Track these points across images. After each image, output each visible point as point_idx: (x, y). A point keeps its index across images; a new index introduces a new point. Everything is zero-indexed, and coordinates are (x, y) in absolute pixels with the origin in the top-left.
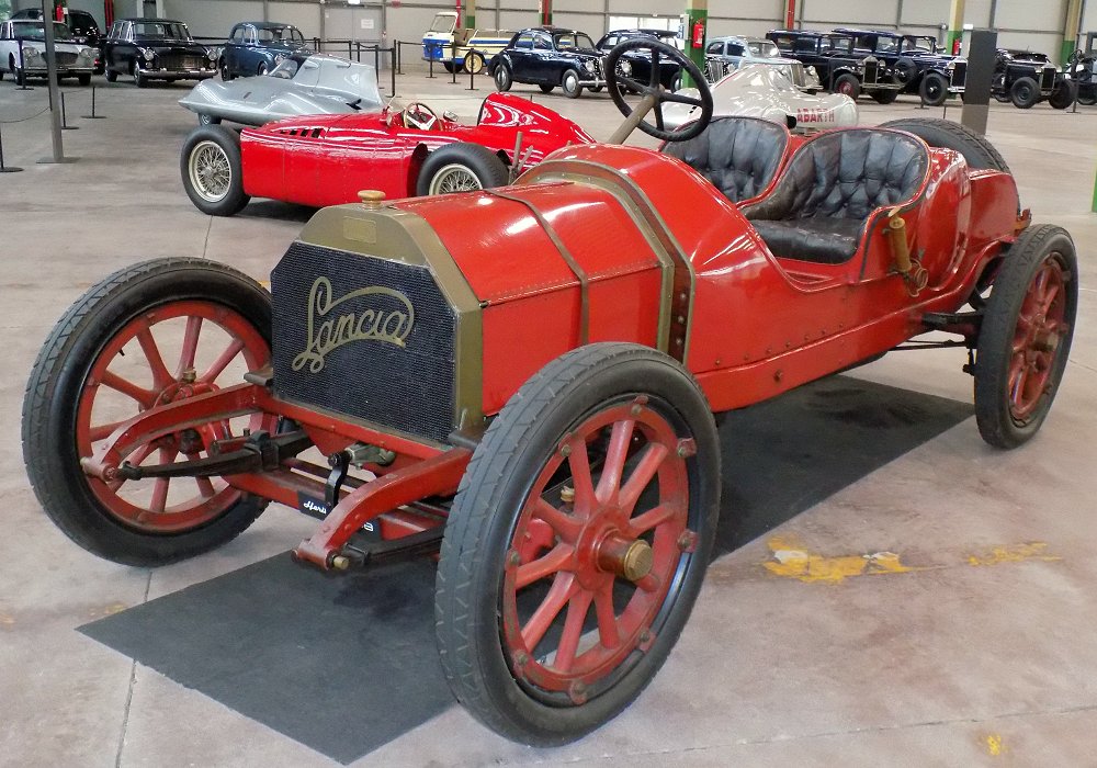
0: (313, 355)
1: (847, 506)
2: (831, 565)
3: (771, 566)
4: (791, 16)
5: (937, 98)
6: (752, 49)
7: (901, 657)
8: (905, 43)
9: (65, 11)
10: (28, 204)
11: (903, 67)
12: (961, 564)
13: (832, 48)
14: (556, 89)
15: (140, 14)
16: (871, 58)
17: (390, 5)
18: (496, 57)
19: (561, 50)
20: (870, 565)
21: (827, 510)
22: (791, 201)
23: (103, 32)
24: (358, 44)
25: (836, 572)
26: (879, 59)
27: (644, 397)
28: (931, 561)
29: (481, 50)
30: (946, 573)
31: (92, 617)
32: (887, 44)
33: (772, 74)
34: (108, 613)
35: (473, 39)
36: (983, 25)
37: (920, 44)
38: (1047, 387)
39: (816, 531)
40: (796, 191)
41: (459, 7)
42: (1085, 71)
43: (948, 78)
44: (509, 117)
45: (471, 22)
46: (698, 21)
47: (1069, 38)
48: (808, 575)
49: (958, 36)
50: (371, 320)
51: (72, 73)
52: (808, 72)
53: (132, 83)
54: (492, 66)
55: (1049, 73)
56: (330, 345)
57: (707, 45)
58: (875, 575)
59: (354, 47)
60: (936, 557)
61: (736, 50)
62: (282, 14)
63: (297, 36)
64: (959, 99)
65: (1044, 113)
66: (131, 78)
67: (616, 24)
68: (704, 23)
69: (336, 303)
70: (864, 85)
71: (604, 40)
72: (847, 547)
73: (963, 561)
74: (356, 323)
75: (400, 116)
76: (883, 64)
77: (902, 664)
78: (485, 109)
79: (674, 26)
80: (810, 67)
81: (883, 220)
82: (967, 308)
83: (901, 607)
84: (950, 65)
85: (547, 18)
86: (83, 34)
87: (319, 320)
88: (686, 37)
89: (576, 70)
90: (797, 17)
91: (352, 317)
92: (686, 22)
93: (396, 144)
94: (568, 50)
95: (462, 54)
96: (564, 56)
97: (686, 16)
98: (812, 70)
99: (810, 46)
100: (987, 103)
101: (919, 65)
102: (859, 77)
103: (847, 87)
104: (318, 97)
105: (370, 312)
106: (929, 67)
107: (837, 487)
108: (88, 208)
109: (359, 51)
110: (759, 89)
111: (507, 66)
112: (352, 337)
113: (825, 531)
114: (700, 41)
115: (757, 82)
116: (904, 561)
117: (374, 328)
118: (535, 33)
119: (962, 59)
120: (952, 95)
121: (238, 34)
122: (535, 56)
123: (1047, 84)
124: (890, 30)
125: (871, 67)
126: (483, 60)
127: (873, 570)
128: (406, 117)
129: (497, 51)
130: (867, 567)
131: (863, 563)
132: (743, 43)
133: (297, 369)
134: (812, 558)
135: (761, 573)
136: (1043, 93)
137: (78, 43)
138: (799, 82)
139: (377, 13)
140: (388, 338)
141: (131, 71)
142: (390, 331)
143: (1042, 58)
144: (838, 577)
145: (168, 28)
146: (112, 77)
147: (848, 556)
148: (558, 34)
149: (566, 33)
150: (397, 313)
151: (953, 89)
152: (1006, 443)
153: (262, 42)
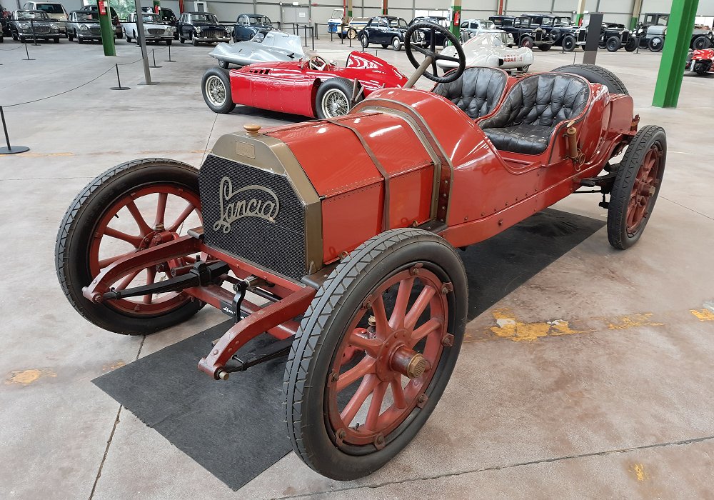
0: (224, 223)
1: (536, 287)
2: (530, 329)
3: (494, 329)
4: (501, 8)
5: (570, 48)
6: (482, 25)
7: (575, 399)
8: (556, 21)
9: (159, 8)
10: (128, 107)
11: (554, 33)
12: (604, 329)
13: (520, 24)
14: (389, 47)
15: (196, 10)
16: (539, 29)
17: (312, 5)
18: (361, 31)
19: (392, 27)
20: (551, 329)
21: (525, 291)
22: (509, 117)
23: (178, 19)
24: (297, 25)
25: (533, 334)
26: (543, 29)
27: (420, 263)
28: (587, 326)
29: (355, 28)
30: (596, 335)
31: (104, 371)
32: (546, 22)
33: (492, 38)
34: (113, 368)
35: (351, 22)
36: (594, 11)
37: (563, 21)
38: (645, 214)
39: (519, 305)
40: (511, 110)
41: (345, 7)
42: (643, 32)
43: (576, 38)
44: (362, 64)
45: (350, 14)
46: (457, 11)
47: (634, 16)
48: (516, 336)
49: (581, 16)
50: (255, 205)
51: (163, 39)
52: (509, 37)
53: (192, 44)
54: (360, 36)
55: (626, 33)
56: (233, 218)
57: (461, 24)
58: (554, 336)
59: (296, 26)
60: (589, 323)
61: (474, 26)
62: (262, 11)
63: (268, 21)
64: (581, 48)
65: (622, 54)
66: (191, 42)
67: (418, 14)
68: (460, 13)
69: (234, 193)
70: (535, 42)
71: (412, 22)
72: (538, 317)
73: (605, 326)
74: (247, 205)
75: (308, 63)
76: (545, 31)
77: (576, 405)
78: (350, 60)
79: (445, 14)
80: (510, 34)
81: (563, 129)
82: (603, 173)
83: (572, 360)
84: (577, 31)
85: (385, 12)
86: (168, 20)
87: (226, 203)
88: (451, 20)
89: (399, 37)
90: (504, 9)
91: (244, 202)
92: (451, 12)
93: (305, 78)
94: (395, 27)
95: (346, 29)
96: (393, 30)
97: (451, 10)
98: (511, 35)
99: (510, 23)
100: (596, 50)
101: (562, 31)
102: (533, 38)
103: (527, 43)
104: (274, 52)
105: (254, 200)
106: (568, 33)
107: (531, 275)
108: (158, 109)
109: (297, 28)
110: (485, 46)
111: (367, 35)
112: (245, 214)
113: (525, 305)
114: (457, 22)
115: (485, 42)
116: (571, 327)
117: (257, 210)
118: (379, 19)
119: (583, 28)
120: (577, 46)
121: (241, 20)
122: (380, 30)
123: (624, 40)
124: (548, 14)
125: (539, 33)
126: (356, 32)
127: (554, 333)
128: (311, 64)
129: (362, 28)
130: (550, 331)
131: (547, 327)
132: (478, 22)
133: (216, 230)
134: (519, 324)
135: (489, 335)
136: (622, 44)
137: (165, 24)
138: (504, 41)
139: (307, 9)
140: (265, 217)
141: (191, 39)
142: (266, 213)
143: (622, 26)
144: (534, 338)
145: (207, 17)
146: (183, 41)
147: (538, 322)
148: (390, 19)
149: (394, 19)
150: (270, 202)
151: (578, 43)
152: (623, 247)
153: (251, 24)
